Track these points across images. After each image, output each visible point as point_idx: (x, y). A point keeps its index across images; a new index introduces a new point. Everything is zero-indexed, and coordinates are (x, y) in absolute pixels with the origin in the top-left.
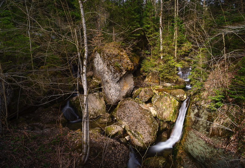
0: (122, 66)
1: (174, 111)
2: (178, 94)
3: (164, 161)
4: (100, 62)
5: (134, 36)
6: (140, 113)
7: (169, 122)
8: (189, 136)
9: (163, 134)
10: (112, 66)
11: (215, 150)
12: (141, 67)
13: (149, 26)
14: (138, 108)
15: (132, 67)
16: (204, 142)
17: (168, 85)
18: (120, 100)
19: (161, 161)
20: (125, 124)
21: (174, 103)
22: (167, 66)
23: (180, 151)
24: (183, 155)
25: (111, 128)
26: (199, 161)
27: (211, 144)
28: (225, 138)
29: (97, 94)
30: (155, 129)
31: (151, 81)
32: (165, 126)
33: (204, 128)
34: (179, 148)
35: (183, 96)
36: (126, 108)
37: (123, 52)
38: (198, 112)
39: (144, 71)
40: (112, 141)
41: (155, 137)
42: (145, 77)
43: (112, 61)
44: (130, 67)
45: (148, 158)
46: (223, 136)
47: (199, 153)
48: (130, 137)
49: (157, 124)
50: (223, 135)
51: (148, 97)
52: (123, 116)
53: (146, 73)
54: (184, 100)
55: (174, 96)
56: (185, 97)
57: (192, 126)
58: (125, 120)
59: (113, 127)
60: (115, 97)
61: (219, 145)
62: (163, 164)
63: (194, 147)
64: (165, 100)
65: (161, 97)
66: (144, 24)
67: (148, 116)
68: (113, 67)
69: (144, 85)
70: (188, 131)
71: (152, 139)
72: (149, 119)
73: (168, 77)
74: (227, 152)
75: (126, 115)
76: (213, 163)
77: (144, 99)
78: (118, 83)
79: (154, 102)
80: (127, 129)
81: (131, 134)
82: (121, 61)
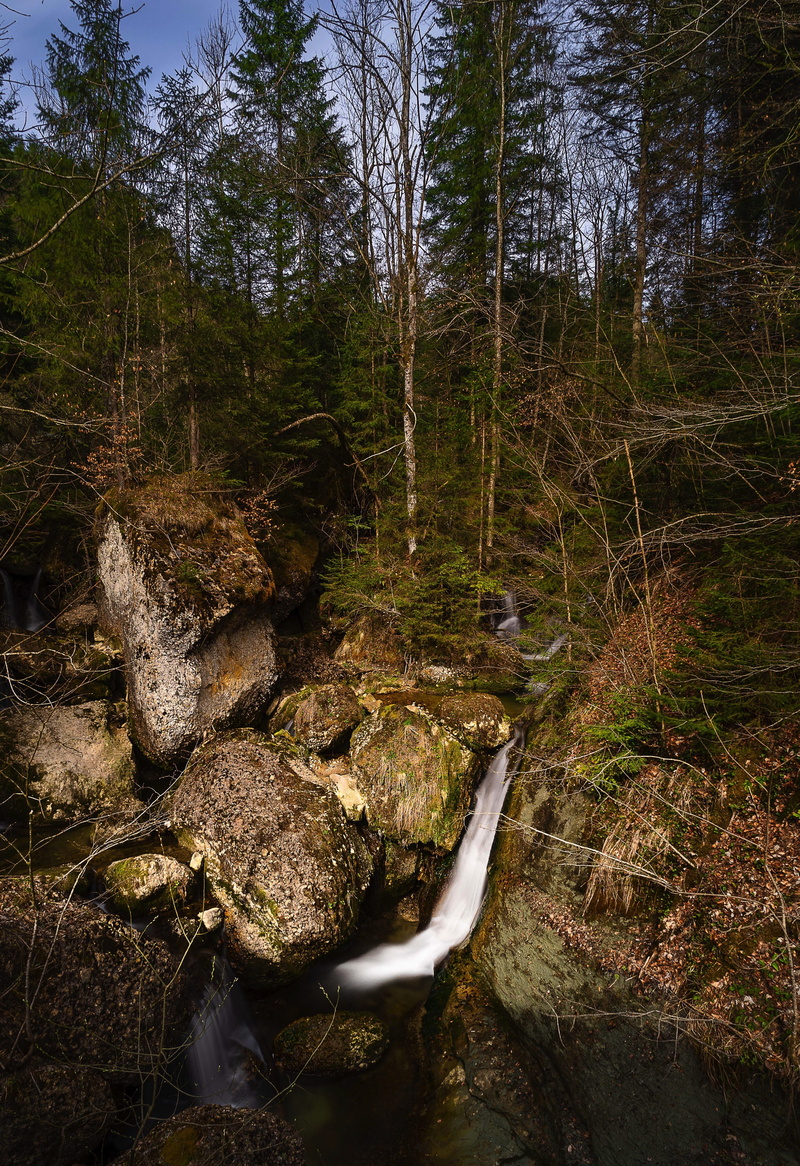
0: (217, 582)
1: (450, 796)
2: (470, 717)
3: (375, 1037)
4: (121, 561)
5: (290, 450)
6: (283, 801)
7: (424, 850)
8: (504, 918)
9: (401, 907)
10: (166, 577)
11: (597, 980)
12: (324, 590)
13: (364, 405)
14: (272, 777)
15: (266, 584)
16: (560, 945)
17: (441, 673)
18: (202, 740)
19: (361, 1037)
20: (203, 851)
21: (451, 756)
22: (432, 588)
23: (461, 990)
24: (472, 1009)
25: (134, 867)
26: (533, 1035)
27: (583, 954)
28: (646, 921)
29: (97, 707)
30: (345, 879)
31: (365, 657)
32: (409, 866)
33: (569, 878)
34: (459, 973)
35: (495, 727)
36: (215, 777)
37: (233, 518)
38: (550, 800)
39: (332, 610)
40: (103, 919)
41: (347, 915)
42: (338, 637)
43: (171, 555)
44: (253, 587)
45: (302, 1020)
46: (640, 911)
47: (534, 997)
48: (223, 916)
49: (367, 856)
50: (638, 906)
51: (336, 728)
52: (198, 810)
53: (342, 615)
54: (501, 746)
55: (455, 723)
56: (504, 728)
57: (523, 866)
58: (208, 832)
59: (144, 866)
60: (178, 721)
61: (618, 955)
62: (369, 1051)
63: (516, 967)
64: (405, 741)
65: (390, 728)
66: (342, 397)
67: (316, 814)
68: (172, 585)
69: (326, 672)
70: (504, 892)
71: (327, 923)
72: (318, 831)
73: (435, 636)
74: (643, 990)
75: (211, 809)
76: (583, 1047)
77: (317, 737)
78: (194, 657)
79: (358, 748)
80: (214, 873)
81: (228, 902)
82: (213, 557)
